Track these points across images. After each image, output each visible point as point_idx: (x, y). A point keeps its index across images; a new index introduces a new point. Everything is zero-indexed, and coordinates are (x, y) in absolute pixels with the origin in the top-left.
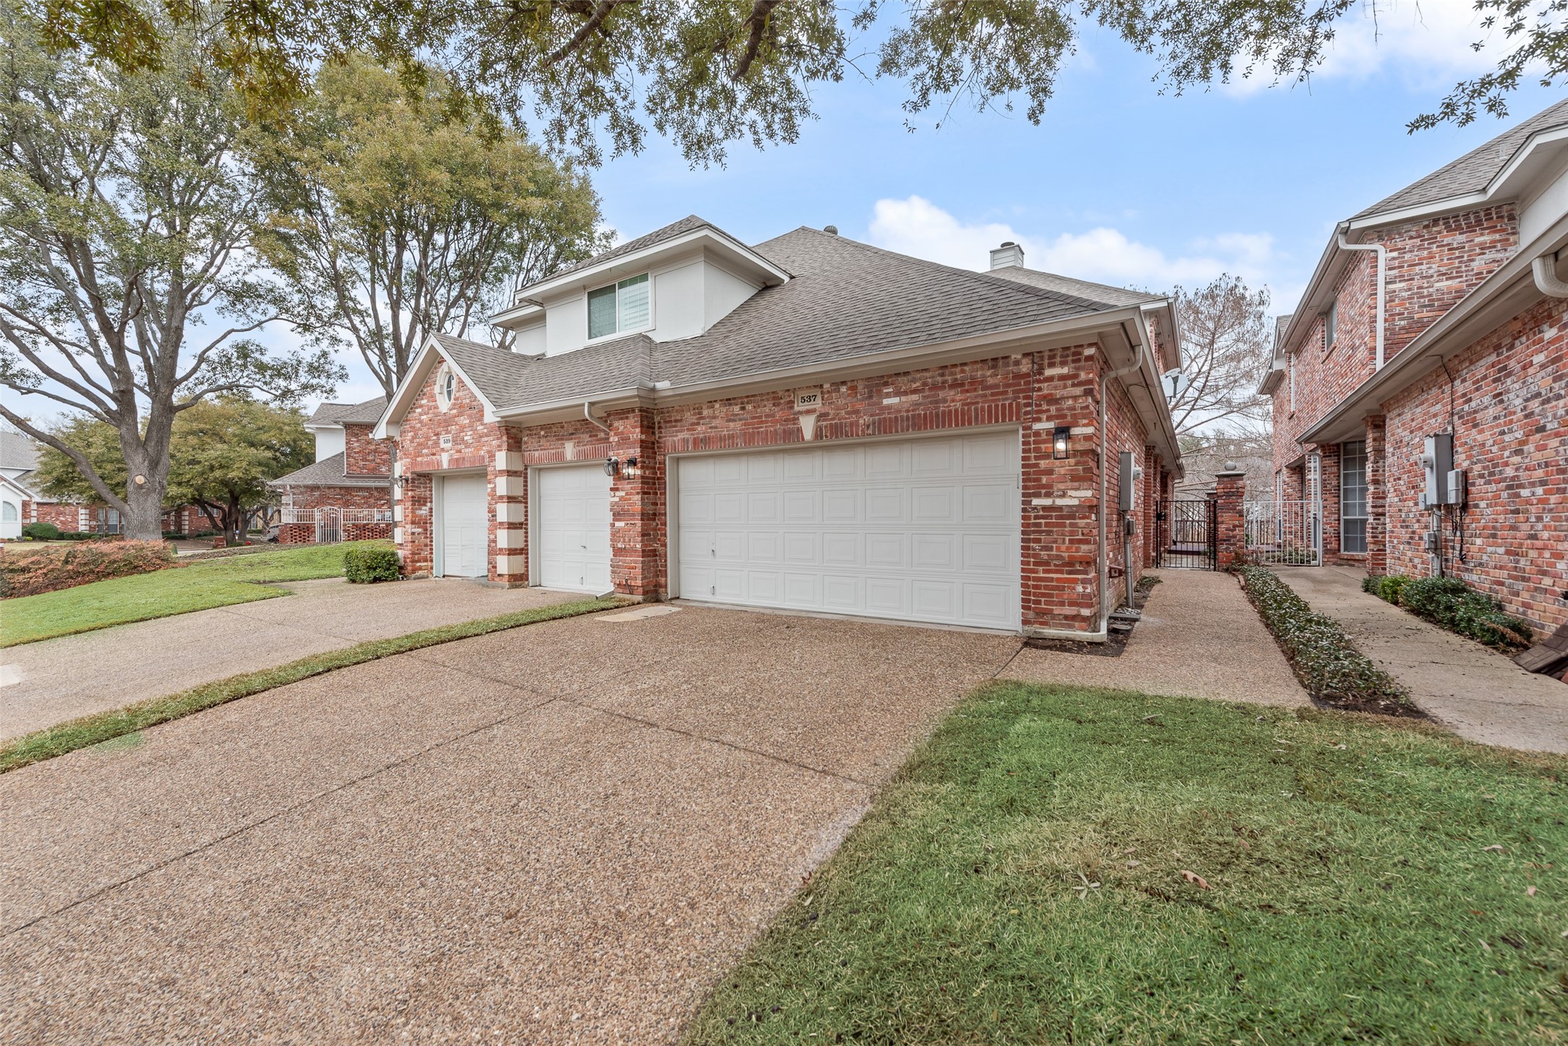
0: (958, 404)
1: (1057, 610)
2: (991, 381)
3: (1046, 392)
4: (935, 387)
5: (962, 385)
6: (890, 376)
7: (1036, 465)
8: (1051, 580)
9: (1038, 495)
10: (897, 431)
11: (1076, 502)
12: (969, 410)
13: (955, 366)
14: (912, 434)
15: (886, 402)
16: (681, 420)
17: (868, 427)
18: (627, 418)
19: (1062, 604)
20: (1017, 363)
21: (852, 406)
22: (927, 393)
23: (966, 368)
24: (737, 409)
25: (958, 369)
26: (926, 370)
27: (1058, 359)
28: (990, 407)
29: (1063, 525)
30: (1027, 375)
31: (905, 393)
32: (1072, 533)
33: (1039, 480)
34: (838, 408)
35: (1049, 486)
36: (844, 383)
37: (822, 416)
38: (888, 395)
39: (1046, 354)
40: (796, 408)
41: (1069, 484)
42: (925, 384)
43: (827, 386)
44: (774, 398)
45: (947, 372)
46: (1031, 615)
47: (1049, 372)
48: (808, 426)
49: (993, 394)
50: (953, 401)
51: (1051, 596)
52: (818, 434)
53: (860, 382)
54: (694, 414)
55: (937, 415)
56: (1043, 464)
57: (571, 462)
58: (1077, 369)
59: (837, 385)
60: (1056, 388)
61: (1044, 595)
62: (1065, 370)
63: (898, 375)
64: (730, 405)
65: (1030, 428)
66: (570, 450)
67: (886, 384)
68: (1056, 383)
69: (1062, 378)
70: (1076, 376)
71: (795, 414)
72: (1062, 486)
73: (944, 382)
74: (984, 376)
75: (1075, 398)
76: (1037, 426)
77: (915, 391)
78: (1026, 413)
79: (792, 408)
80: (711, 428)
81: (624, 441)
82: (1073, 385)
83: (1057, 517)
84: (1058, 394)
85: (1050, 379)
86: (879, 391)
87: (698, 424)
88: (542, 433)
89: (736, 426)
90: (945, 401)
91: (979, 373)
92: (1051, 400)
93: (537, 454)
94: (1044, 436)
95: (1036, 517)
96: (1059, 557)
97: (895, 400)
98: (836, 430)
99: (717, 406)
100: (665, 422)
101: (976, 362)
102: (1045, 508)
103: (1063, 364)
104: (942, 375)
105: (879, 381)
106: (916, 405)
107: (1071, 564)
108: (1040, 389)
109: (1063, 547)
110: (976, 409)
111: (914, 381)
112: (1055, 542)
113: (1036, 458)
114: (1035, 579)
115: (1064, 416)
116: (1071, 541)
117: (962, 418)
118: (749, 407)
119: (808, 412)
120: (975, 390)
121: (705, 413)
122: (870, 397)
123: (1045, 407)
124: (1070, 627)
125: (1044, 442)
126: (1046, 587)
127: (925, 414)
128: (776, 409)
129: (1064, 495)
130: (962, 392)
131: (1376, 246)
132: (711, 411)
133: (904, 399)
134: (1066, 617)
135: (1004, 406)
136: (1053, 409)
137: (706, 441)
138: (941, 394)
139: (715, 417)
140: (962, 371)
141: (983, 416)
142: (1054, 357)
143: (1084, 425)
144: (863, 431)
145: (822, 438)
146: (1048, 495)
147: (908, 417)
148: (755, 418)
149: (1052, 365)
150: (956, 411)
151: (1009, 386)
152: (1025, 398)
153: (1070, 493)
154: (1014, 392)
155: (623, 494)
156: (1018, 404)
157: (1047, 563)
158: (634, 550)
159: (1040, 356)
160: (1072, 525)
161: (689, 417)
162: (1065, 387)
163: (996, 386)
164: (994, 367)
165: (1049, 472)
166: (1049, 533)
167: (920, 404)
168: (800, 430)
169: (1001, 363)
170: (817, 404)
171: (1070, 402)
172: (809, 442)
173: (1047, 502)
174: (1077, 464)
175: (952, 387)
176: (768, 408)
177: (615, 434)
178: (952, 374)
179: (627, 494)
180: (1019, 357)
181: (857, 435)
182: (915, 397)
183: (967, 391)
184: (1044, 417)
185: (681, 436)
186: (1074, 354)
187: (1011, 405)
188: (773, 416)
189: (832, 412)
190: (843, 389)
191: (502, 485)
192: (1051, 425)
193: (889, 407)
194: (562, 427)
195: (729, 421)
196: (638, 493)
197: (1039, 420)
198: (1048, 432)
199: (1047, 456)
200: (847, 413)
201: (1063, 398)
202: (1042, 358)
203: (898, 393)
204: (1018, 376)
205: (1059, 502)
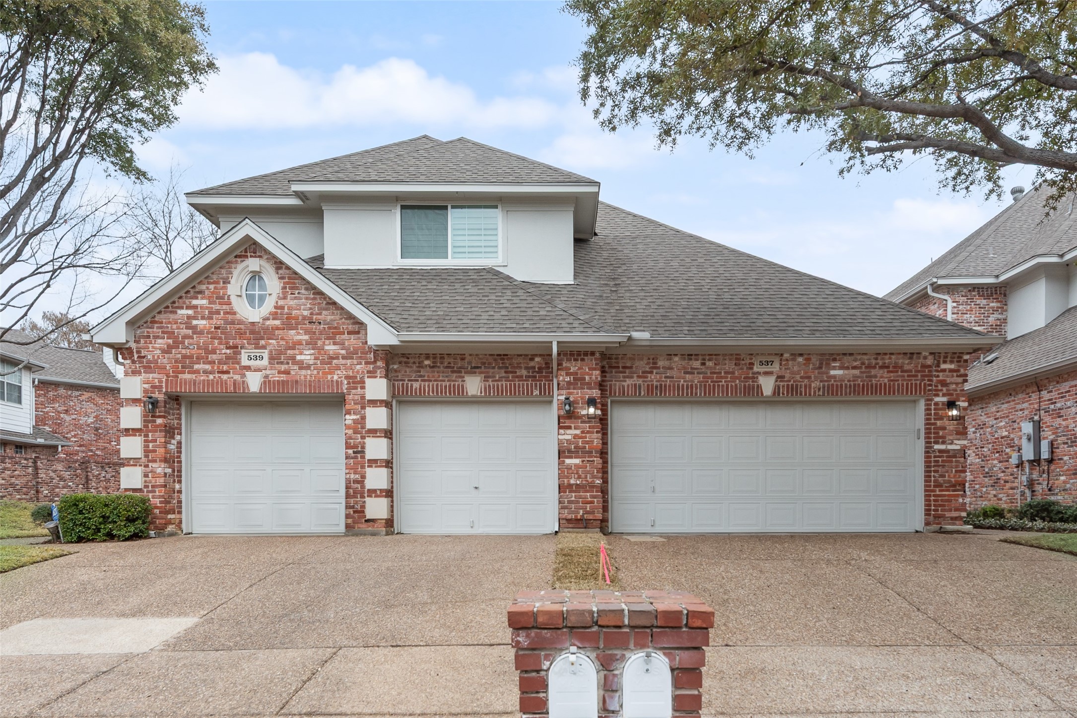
0: (886, 380)
1: (948, 514)
2: (906, 367)
3: (941, 378)
4: (869, 367)
5: (888, 367)
6: (838, 355)
7: (935, 424)
8: (945, 495)
9: (936, 443)
10: (841, 394)
11: (958, 447)
12: (894, 385)
13: (885, 354)
14: (852, 398)
15: (832, 372)
16: (631, 367)
17: (819, 389)
18: (583, 360)
19: (950, 510)
20: (925, 358)
21: (806, 373)
22: (863, 370)
23: (893, 357)
24: (697, 364)
25: (888, 356)
26: (866, 354)
27: (949, 359)
28: (907, 384)
29: (952, 462)
30: (930, 366)
31: (847, 368)
32: (957, 466)
33: (938, 433)
34: (792, 373)
35: (943, 437)
36: (801, 355)
37: (780, 378)
38: (834, 368)
39: (942, 355)
40: (755, 369)
41: (955, 436)
42: (863, 363)
43: (786, 355)
44: (736, 359)
45: (879, 357)
46: (931, 518)
47: (943, 366)
48: (767, 385)
49: (908, 376)
50: (882, 377)
51: (944, 506)
52: (776, 391)
53: (815, 356)
54: (648, 364)
55: (872, 386)
56: (939, 423)
57: (473, 396)
58: (959, 366)
59: (794, 356)
60: (947, 376)
61: (940, 506)
62: (952, 366)
63: (845, 354)
64: (691, 359)
65: (931, 400)
66: (473, 385)
67: (835, 360)
68: (947, 373)
69: (951, 371)
70: (958, 371)
71: (753, 373)
72: (951, 438)
73: (877, 364)
74: (903, 363)
75: (957, 384)
76: (937, 399)
77: (854, 368)
78: (929, 390)
79: (752, 368)
80: (666, 377)
81: (578, 381)
82: (957, 376)
83: (947, 457)
84: (948, 380)
85: (944, 370)
86: (828, 364)
87: (651, 372)
88: (427, 362)
89: (697, 379)
90: (876, 376)
91: (900, 361)
92: (944, 383)
93: (416, 385)
94: (940, 406)
95: (935, 457)
96: (949, 482)
97: (840, 372)
98: (793, 389)
99: (676, 359)
100: (610, 367)
101: (899, 354)
102: (940, 451)
103: (952, 362)
104: (876, 359)
105: (828, 357)
106: (856, 377)
107: (954, 486)
108: (938, 376)
109: (952, 475)
110: (898, 385)
111: (855, 360)
112: (947, 472)
113: (935, 419)
114: (934, 496)
115: (952, 395)
116: (956, 471)
117: (889, 390)
118: (710, 364)
119: (767, 373)
120: (897, 372)
121: (661, 363)
122: (820, 368)
123: (940, 388)
124: (954, 524)
125: (941, 409)
126: (942, 501)
127: (863, 385)
128: (736, 368)
129: (952, 443)
130: (888, 372)
131: (946, 297)
132: (667, 363)
133: (846, 372)
134: (952, 519)
135: (916, 384)
136: (944, 389)
137: (661, 388)
138: (873, 372)
139: (671, 368)
140: (890, 358)
141: (903, 390)
142: (946, 357)
143: (963, 401)
144: (815, 392)
145: (779, 394)
146: (943, 443)
147: (850, 386)
148: (715, 373)
149: (945, 362)
150: (885, 384)
151: (919, 371)
152: (929, 380)
153: (955, 442)
154: (922, 376)
155: (578, 432)
156: (925, 384)
157: (941, 486)
158: (592, 487)
159: (940, 355)
160: (956, 461)
161: (642, 365)
162: (953, 376)
163: (911, 371)
164: (911, 358)
165: (944, 428)
166: (943, 466)
167: (859, 377)
168: (759, 387)
169: (915, 356)
170: (776, 367)
171: (954, 386)
172: (767, 397)
173: (943, 447)
174: (957, 424)
175: (881, 367)
176: (729, 366)
177: (567, 374)
178: (883, 359)
179: (583, 432)
180: (927, 354)
181: (810, 395)
182: (856, 372)
183: (892, 372)
184: (941, 394)
185: (629, 382)
186: (959, 357)
187: (920, 384)
188: (733, 373)
189: (787, 376)
190: (800, 359)
191: (377, 418)
192: (945, 399)
193: (834, 377)
194: (463, 359)
195: (686, 373)
196: (597, 432)
197: (937, 395)
198: (943, 403)
199: (941, 419)
200: (801, 377)
201: (952, 383)
202: (940, 357)
203: (841, 368)
204: (923, 366)
205: (950, 447)
